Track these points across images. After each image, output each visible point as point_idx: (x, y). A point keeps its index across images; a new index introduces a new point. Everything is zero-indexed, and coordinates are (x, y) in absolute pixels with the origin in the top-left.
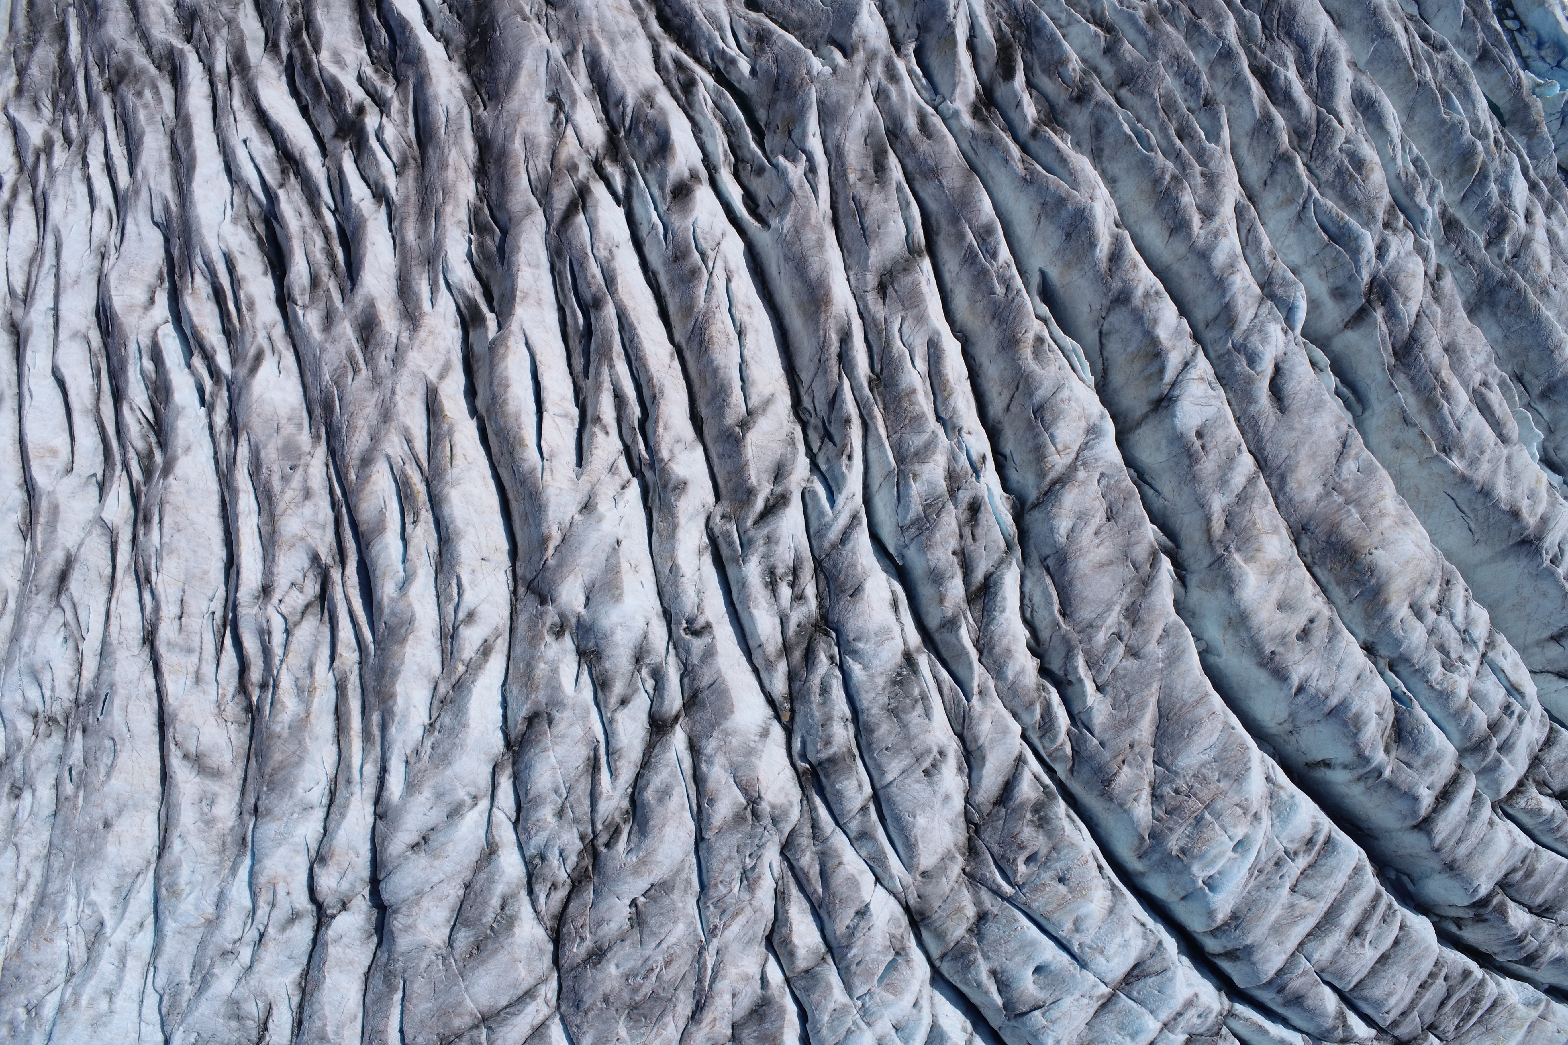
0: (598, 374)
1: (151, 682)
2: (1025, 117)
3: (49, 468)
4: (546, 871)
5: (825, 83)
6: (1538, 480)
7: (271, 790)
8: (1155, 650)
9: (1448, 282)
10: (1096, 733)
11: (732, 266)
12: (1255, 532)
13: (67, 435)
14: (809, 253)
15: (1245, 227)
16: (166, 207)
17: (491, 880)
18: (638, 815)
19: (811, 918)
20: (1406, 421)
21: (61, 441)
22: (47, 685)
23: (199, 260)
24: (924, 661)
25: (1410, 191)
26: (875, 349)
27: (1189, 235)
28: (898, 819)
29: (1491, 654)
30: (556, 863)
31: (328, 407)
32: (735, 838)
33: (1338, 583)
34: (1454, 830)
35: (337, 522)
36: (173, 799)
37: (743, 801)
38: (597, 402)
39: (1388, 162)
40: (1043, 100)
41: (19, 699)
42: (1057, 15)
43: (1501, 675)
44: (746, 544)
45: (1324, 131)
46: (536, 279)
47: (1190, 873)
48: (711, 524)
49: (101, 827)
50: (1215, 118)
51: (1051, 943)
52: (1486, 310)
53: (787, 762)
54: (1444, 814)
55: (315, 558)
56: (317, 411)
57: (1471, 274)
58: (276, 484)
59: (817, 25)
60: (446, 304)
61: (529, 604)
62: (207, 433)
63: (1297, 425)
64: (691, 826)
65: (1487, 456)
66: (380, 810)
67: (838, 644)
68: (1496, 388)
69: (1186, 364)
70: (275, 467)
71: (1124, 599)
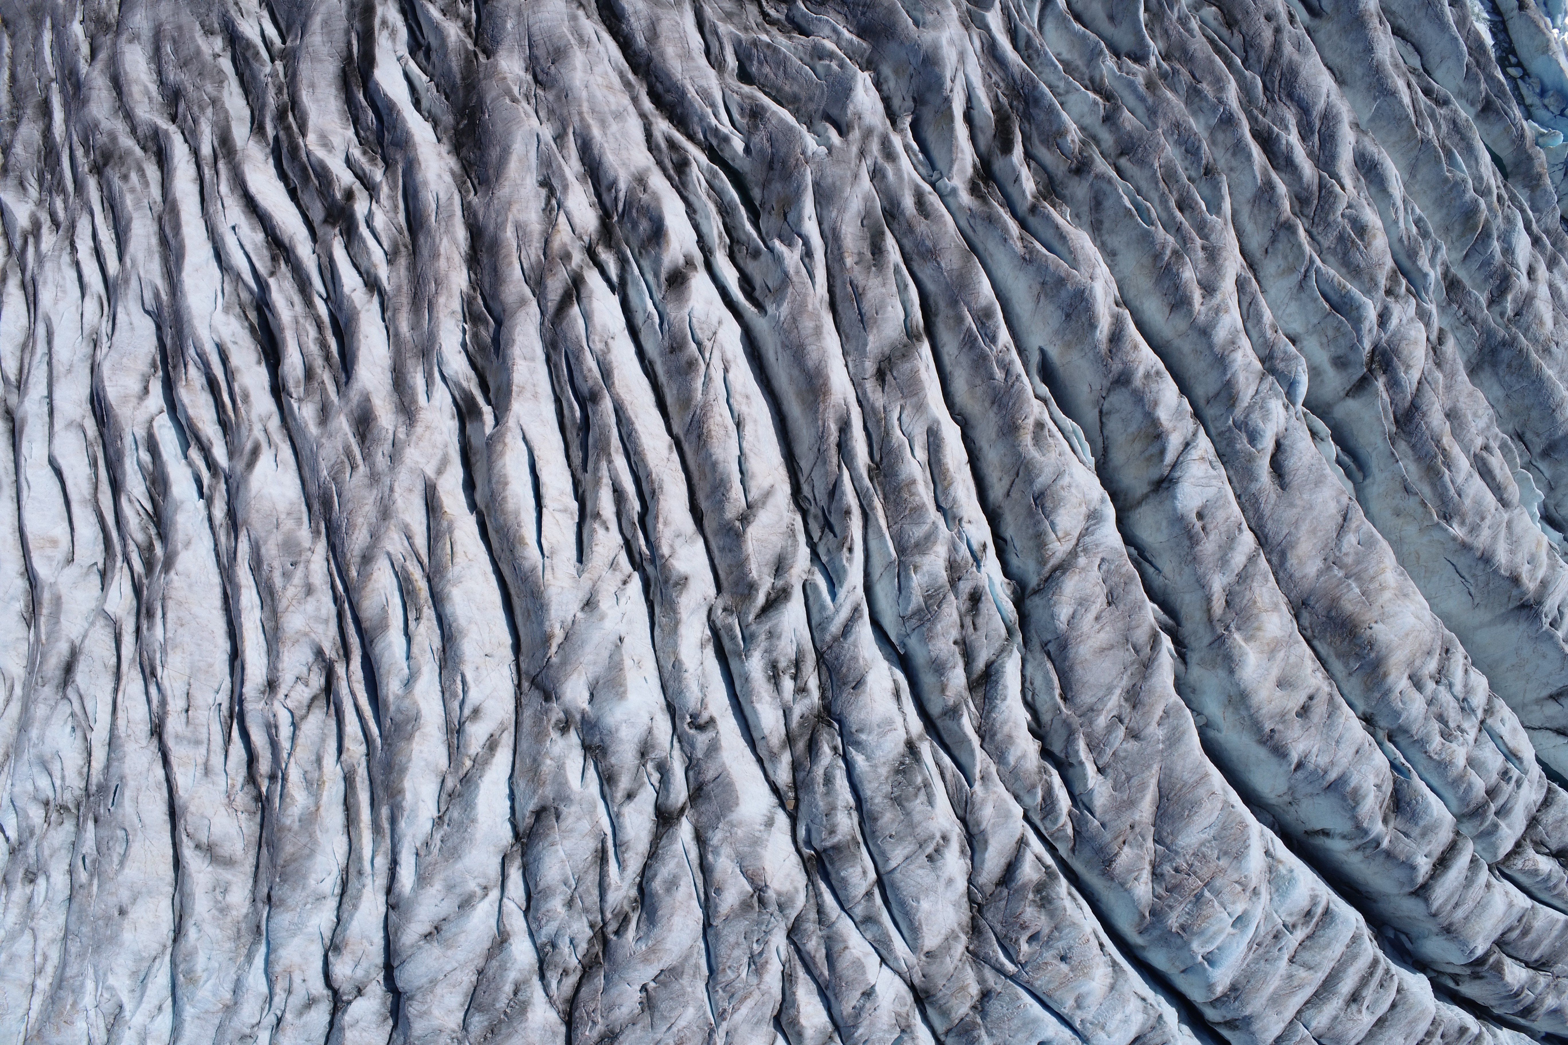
0: (596, 469)
1: (160, 773)
2: (1024, 192)
3: (50, 559)
4: (557, 959)
5: (820, 165)
6: (1539, 544)
7: (284, 881)
8: (1155, 732)
9: (1450, 347)
10: (1097, 815)
11: (729, 356)
12: (1256, 611)
13: (66, 524)
14: (807, 342)
15: (1246, 300)
16: (157, 295)
17: (503, 968)
18: (647, 903)
19: (818, 999)
20: (1407, 489)
21: (61, 530)
22: (57, 774)
23: (192, 351)
24: (926, 748)
25: (1413, 255)
26: (874, 437)
27: (1190, 312)
28: (902, 904)
29: (1489, 721)
30: (567, 950)
31: (327, 504)
32: (742, 925)
33: (1339, 656)
34: (1452, 895)
35: (340, 616)
36: (187, 889)
37: (750, 889)
38: (596, 498)
39: (1390, 225)
40: (1041, 172)
41: (30, 788)
42: (1056, 83)
43: (1500, 742)
44: (749, 638)
45: (1326, 196)
46: (532, 372)
47: (1190, 950)
48: (713, 617)
49: (116, 914)
50: (1217, 187)
51: (1054, 1019)
52: (1488, 370)
53: (792, 849)
54: (1441, 881)
55: (319, 653)
56: (316, 506)
57: (1473, 334)
58: (278, 581)
59: (811, 99)
60: (442, 396)
61: (534, 700)
62: (207, 525)
63: (1298, 502)
64: (698, 913)
65: (1488, 522)
66: (392, 901)
67: (841, 735)
68: (1498, 452)
69: (1187, 445)
70: (276, 564)
71: (1125, 682)
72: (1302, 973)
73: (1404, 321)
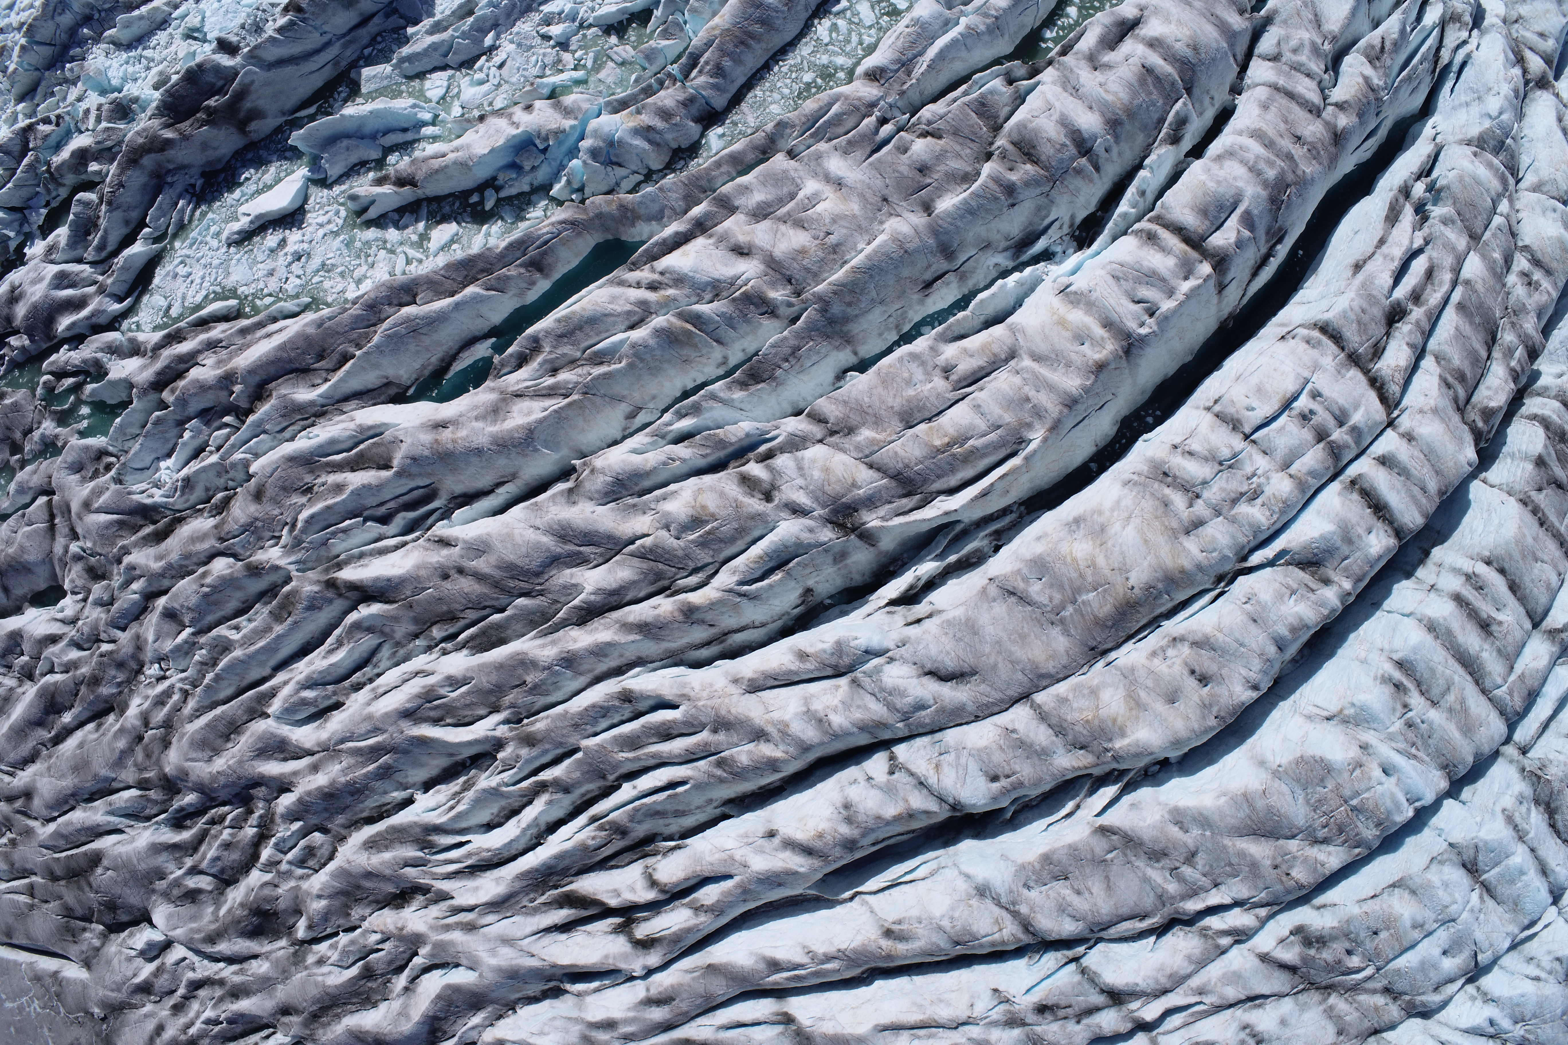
72: (1451, 698)
73: (800, 481)
